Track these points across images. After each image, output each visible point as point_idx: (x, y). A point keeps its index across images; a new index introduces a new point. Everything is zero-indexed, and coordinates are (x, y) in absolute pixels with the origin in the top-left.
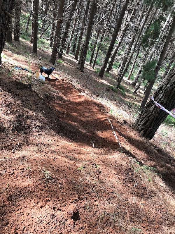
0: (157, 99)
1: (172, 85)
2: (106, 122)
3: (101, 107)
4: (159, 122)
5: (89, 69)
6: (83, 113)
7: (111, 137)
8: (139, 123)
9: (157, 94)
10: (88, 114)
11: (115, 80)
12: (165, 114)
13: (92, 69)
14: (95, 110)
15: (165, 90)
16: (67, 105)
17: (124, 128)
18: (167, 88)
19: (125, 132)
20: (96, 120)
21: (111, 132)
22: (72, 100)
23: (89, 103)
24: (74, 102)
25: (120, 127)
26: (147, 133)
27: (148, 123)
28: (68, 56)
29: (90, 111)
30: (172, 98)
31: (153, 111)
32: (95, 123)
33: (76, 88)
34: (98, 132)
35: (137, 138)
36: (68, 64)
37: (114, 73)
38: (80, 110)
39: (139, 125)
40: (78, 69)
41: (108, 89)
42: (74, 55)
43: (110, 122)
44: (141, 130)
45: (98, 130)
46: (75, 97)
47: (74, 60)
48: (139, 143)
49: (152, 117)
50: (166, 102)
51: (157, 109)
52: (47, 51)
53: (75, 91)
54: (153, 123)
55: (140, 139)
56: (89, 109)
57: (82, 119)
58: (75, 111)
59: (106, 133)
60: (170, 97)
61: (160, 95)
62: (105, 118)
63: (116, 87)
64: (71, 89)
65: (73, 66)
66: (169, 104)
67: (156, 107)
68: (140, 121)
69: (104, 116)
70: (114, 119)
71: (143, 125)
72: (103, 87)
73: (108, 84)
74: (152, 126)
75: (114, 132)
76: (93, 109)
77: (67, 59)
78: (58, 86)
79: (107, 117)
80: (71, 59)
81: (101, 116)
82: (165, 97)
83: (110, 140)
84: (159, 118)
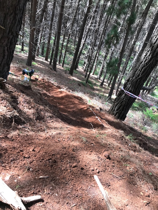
0: (127, 89)
1: (137, 78)
2: (89, 110)
3: (80, 99)
4: (129, 106)
5: (59, 69)
6: (68, 105)
7: (96, 121)
8: (114, 109)
9: (126, 85)
10: (72, 106)
11: (83, 77)
12: (133, 100)
13: (62, 68)
14: (77, 102)
15: (132, 82)
16: (52, 100)
17: (103, 113)
18: (133, 80)
19: (104, 117)
20: (80, 109)
21: (94, 118)
22: (55, 96)
23: (70, 97)
24: (57, 97)
25: (100, 113)
26: (121, 115)
27: (121, 108)
28: (38, 57)
29: (73, 103)
30: (137, 87)
31: (124, 98)
32: (80, 112)
33: (55, 86)
34: (85, 119)
35: (114, 120)
36: (41, 65)
37: (80, 70)
38: (64, 103)
39: (114, 110)
40: (51, 69)
41: (79, 84)
42: (43, 57)
43: (91, 110)
44: (116, 114)
45: (84, 117)
46: (57, 93)
47: (45, 61)
48: (116, 124)
49: (124, 103)
50: (134, 90)
51: (127, 96)
52: (20, 55)
53: (55, 88)
54: (125, 108)
55: (116, 120)
56: (71, 101)
57: (69, 110)
58: (61, 104)
59: (91, 118)
60: (136, 87)
61: (129, 86)
62: (87, 107)
63: (85, 82)
64: (51, 87)
65: (45, 66)
66: (135, 91)
67: (126, 95)
68: (114, 107)
69: (86, 106)
70: (93, 107)
71: (117, 110)
72: (75, 83)
73: (78, 80)
74: (124, 110)
75: (96, 117)
76: (74, 101)
77: (39, 60)
78: (40, 85)
79: (88, 106)
80: (42, 60)
81: (83, 106)
82: (132, 87)
83: (96, 123)
84: (129, 103)
